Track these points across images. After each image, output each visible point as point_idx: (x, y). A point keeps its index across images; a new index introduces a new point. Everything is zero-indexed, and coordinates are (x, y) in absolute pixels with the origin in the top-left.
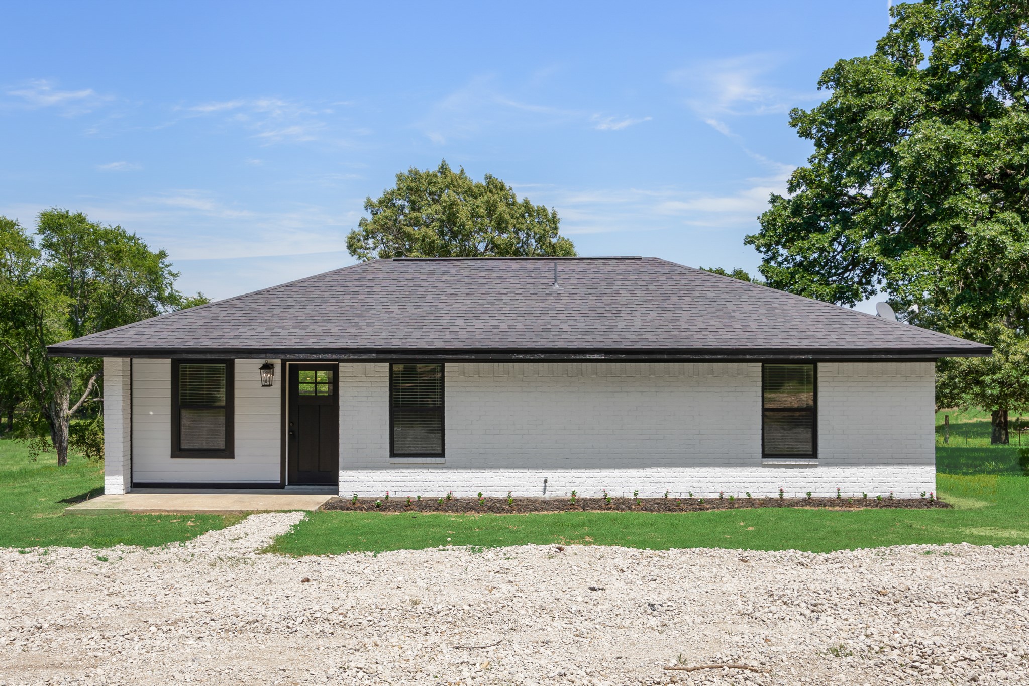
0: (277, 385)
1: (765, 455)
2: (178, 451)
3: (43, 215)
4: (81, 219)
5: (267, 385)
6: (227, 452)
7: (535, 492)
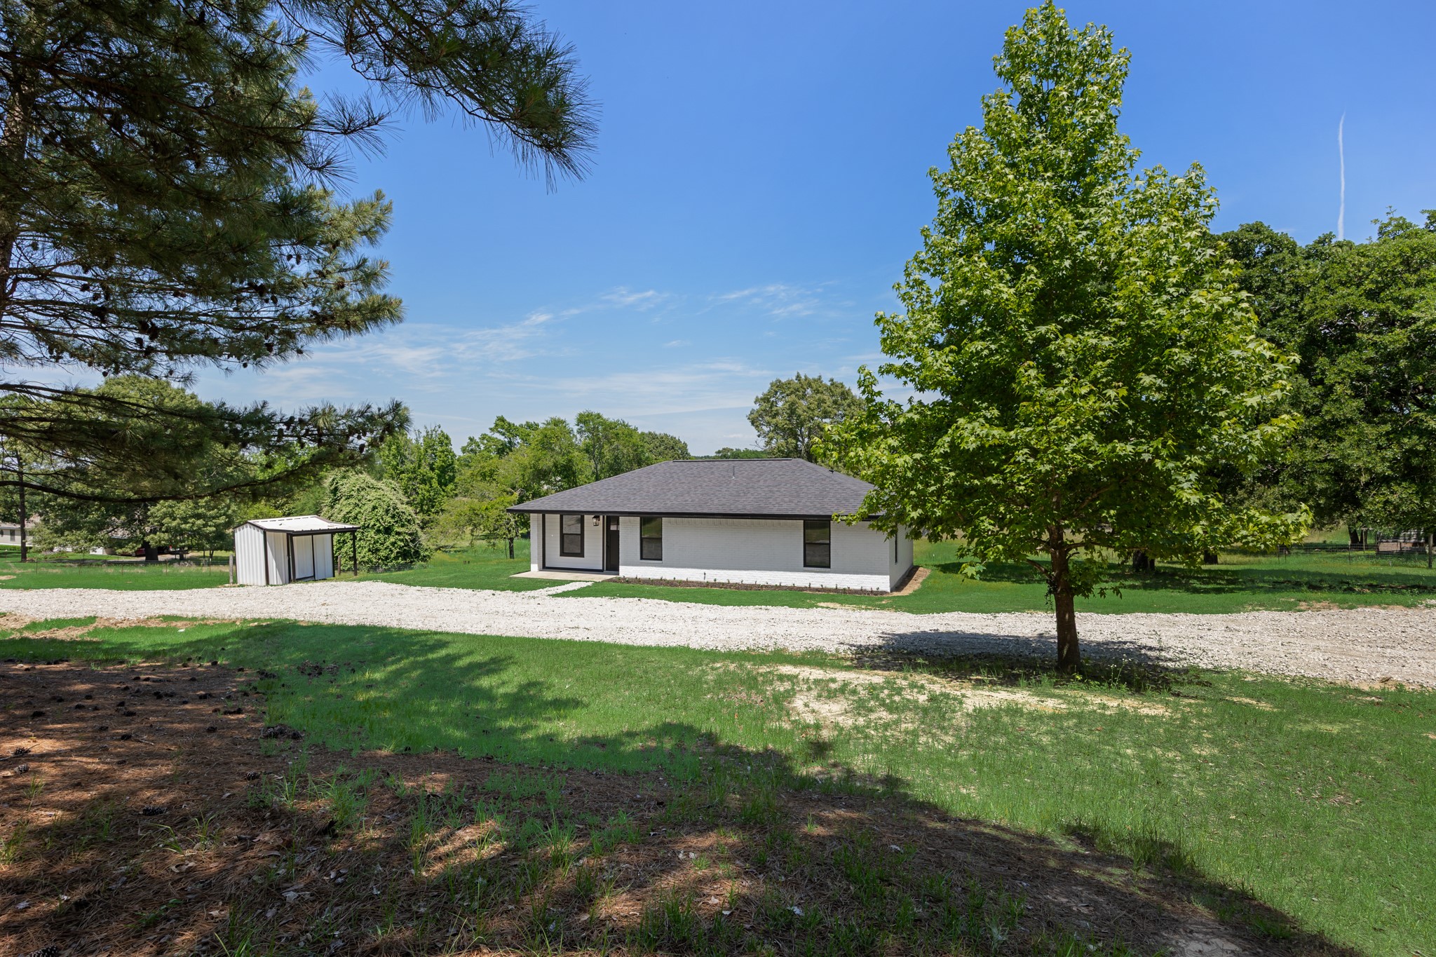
0: (601, 525)
1: (805, 565)
2: (563, 553)
3: (580, 415)
4: (599, 416)
5: (596, 525)
6: (581, 555)
7: (701, 579)
